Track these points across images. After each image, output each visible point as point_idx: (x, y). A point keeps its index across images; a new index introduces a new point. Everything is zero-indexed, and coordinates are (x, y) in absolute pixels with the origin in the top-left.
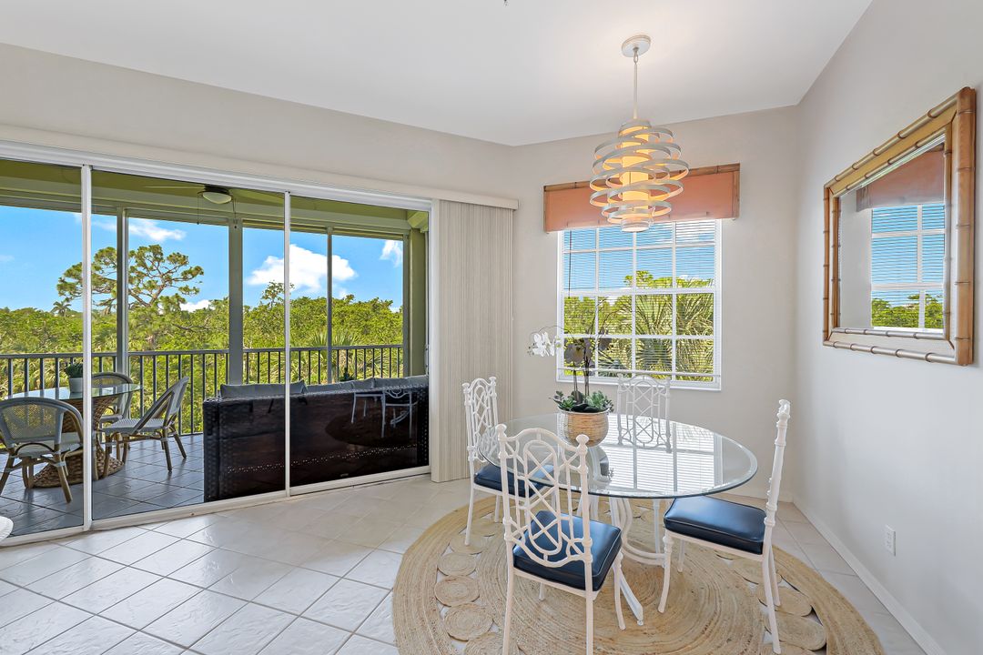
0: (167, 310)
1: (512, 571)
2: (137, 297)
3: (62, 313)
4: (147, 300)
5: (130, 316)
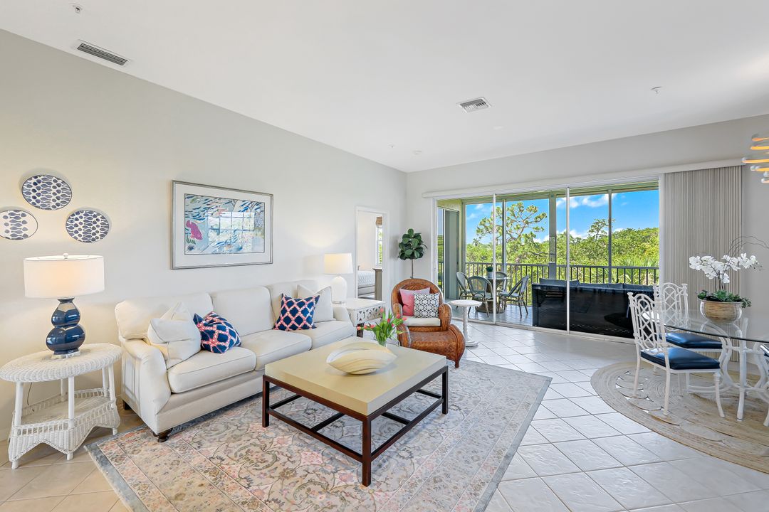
0: (526, 242)
1: (639, 358)
2: (510, 235)
3: (476, 245)
4: (515, 236)
5: (507, 246)
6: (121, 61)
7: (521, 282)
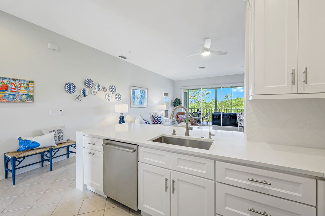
6: (125, 58)
7: (208, 114)
